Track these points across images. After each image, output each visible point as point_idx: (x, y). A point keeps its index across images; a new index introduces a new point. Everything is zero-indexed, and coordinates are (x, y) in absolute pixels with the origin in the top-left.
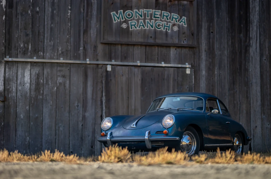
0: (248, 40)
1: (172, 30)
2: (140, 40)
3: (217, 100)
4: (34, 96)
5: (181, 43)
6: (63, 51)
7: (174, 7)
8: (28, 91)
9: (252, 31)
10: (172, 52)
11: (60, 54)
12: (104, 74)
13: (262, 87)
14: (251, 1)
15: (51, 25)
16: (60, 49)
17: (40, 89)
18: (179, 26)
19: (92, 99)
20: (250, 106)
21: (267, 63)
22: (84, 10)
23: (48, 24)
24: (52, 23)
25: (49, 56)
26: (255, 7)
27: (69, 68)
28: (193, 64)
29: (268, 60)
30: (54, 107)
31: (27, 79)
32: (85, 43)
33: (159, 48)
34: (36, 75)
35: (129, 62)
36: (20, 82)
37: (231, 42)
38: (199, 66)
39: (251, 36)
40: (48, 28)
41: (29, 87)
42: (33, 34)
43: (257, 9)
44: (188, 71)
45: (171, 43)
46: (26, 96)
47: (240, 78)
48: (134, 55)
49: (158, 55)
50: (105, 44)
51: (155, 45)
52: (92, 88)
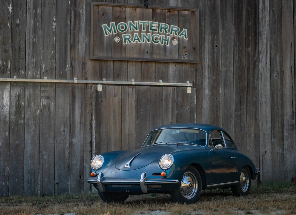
0: (257, 55)
2: (135, 56)
3: (222, 132)
4: (14, 121)
5: (181, 59)
6: (47, 69)
7: (173, 18)
8: (8, 115)
9: (262, 44)
10: (171, 69)
11: (44, 72)
12: (94, 95)
13: (272, 107)
14: (261, 10)
15: (33, 39)
16: (44, 67)
17: (21, 112)
18: (179, 40)
19: (80, 123)
20: (258, 129)
21: (278, 81)
22: (70, 22)
23: (29, 38)
24: (34, 37)
25: (32, 75)
26: (265, 16)
27: (54, 88)
28: (195, 82)
29: (280, 76)
30: (38, 132)
31: (6, 101)
32: (72, 59)
33: (157, 65)
34: (16, 96)
35: (123, 81)
37: (237, 57)
38: (202, 84)
39: (260, 50)
40: (29, 43)
41: (8, 110)
42: (12, 50)
43: (268, 19)
44: (189, 91)
45: (170, 59)
46: (5, 121)
47: (248, 97)
48: (128, 73)
49: (155, 72)
50: (95, 60)
51: (151, 62)
52: (80, 110)
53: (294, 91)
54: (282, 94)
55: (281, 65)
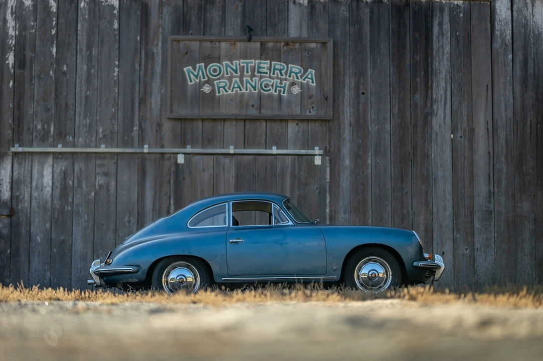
0: (429, 105)
1: (290, 92)
2: (234, 111)
4: (58, 207)
5: (306, 114)
6: (106, 133)
7: (293, 55)
8: (49, 199)
9: (437, 89)
10: (290, 130)
11: (101, 139)
12: (173, 169)
14: (436, 37)
15: (86, 92)
16: (101, 131)
17: (68, 195)
18: (302, 86)
19: (153, 210)
20: (431, 219)
21: (464, 143)
22: (140, 66)
23: (81, 91)
24: (88, 89)
25: (83, 143)
26: (443, 46)
27: (115, 161)
28: (328, 148)
29: (467, 137)
30: (91, 224)
31: (47, 179)
32: (142, 119)
33: (268, 124)
34: (62, 173)
35: (217, 148)
36: (37, 186)
37: (397, 108)
38: (339, 151)
39: (434, 97)
40: (81, 98)
41: (50, 192)
42: (57, 108)
43: (447, 49)
44: (318, 161)
45: (287, 114)
46: (45, 207)
47: (415, 170)
48: (225, 137)
49: (266, 135)
50: (175, 119)
51: (260, 119)
52: (153, 192)
53: (492, 159)
54: (472, 164)
55: (471, 119)
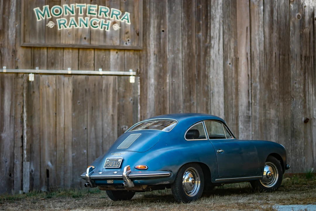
0: (208, 40)
1: (112, 29)
2: (71, 42)
5: (123, 45)
9: (214, 29)
10: (111, 56)
12: (25, 85)
13: (225, 98)
18: (121, 25)
19: (10, 116)
21: (232, 68)
28: (139, 71)
29: (234, 64)
32: (1, 47)
33: (96, 52)
35: (58, 69)
37: (187, 42)
38: (147, 73)
39: (212, 35)
43: (220, 1)
44: (132, 80)
45: (110, 45)
47: (199, 87)
48: (64, 61)
49: (94, 60)
50: (27, 47)
51: (90, 49)
52: (10, 103)
53: (250, 79)
54: (237, 83)
55: (236, 51)
